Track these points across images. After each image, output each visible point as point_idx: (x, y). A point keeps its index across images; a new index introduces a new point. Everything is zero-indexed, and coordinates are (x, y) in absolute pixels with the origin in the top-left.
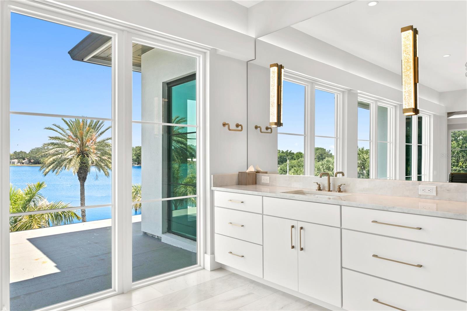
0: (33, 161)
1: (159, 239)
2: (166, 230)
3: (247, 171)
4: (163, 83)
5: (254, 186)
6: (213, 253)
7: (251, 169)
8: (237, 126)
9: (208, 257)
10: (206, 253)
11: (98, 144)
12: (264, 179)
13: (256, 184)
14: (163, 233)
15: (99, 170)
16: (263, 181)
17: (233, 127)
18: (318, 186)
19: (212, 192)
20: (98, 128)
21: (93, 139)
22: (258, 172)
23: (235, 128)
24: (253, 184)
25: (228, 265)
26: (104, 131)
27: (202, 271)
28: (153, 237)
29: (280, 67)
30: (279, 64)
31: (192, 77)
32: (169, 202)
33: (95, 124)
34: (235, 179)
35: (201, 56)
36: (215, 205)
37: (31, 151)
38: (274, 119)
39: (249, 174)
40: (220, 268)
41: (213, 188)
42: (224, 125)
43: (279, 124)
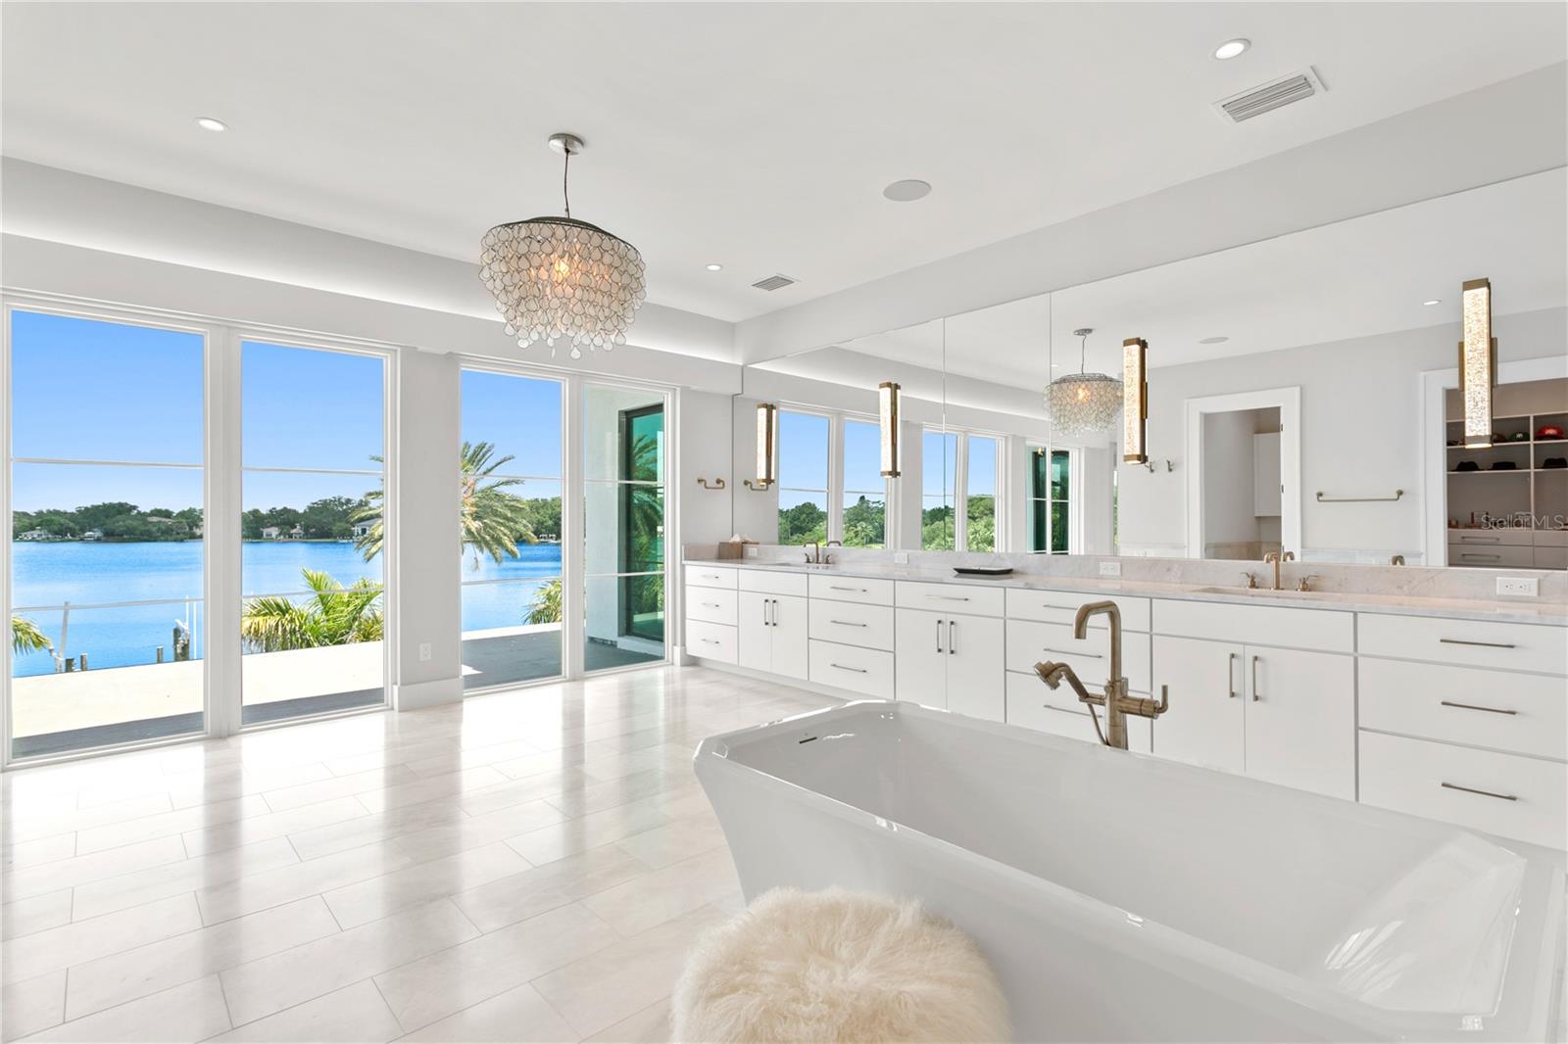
0: (314, 530)
1: (613, 645)
2: (624, 631)
3: (732, 541)
4: (620, 412)
5: (740, 560)
6: (683, 644)
7: (737, 539)
8: (718, 481)
9: (678, 650)
10: (675, 645)
11: (480, 495)
12: (752, 551)
13: (742, 557)
14: (619, 635)
15: (482, 550)
16: (750, 554)
17: (711, 483)
18: (806, 557)
19: (683, 567)
20: (480, 460)
21: (469, 485)
22: (746, 543)
23: (715, 485)
24: (737, 558)
25: (705, 657)
26: (493, 468)
27: (671, 667)
28: (603, 642)
29: (770, 408)
30: (769, 404)
31: (658, 408)
32: (628, 578)
33: (475, 452)
34: (715, 551)
35: (670, 393)
36: (687, 583)
37: (310, 508)
38: (762, 474)
39: (733, 545)
40: (692, 662)
41: (684, 562)
42: (699, 481)
43: (769, 480)
